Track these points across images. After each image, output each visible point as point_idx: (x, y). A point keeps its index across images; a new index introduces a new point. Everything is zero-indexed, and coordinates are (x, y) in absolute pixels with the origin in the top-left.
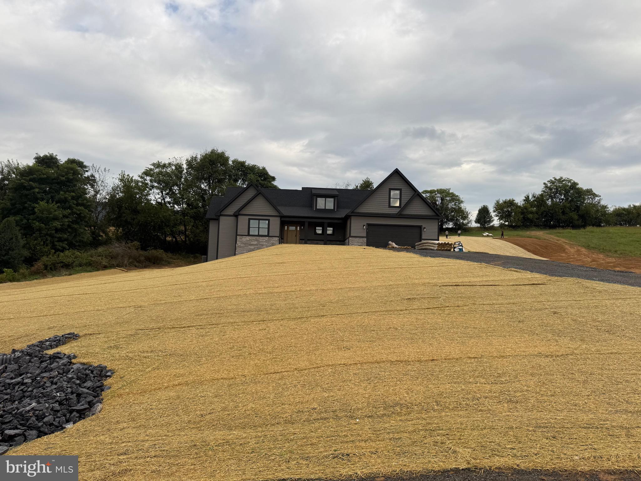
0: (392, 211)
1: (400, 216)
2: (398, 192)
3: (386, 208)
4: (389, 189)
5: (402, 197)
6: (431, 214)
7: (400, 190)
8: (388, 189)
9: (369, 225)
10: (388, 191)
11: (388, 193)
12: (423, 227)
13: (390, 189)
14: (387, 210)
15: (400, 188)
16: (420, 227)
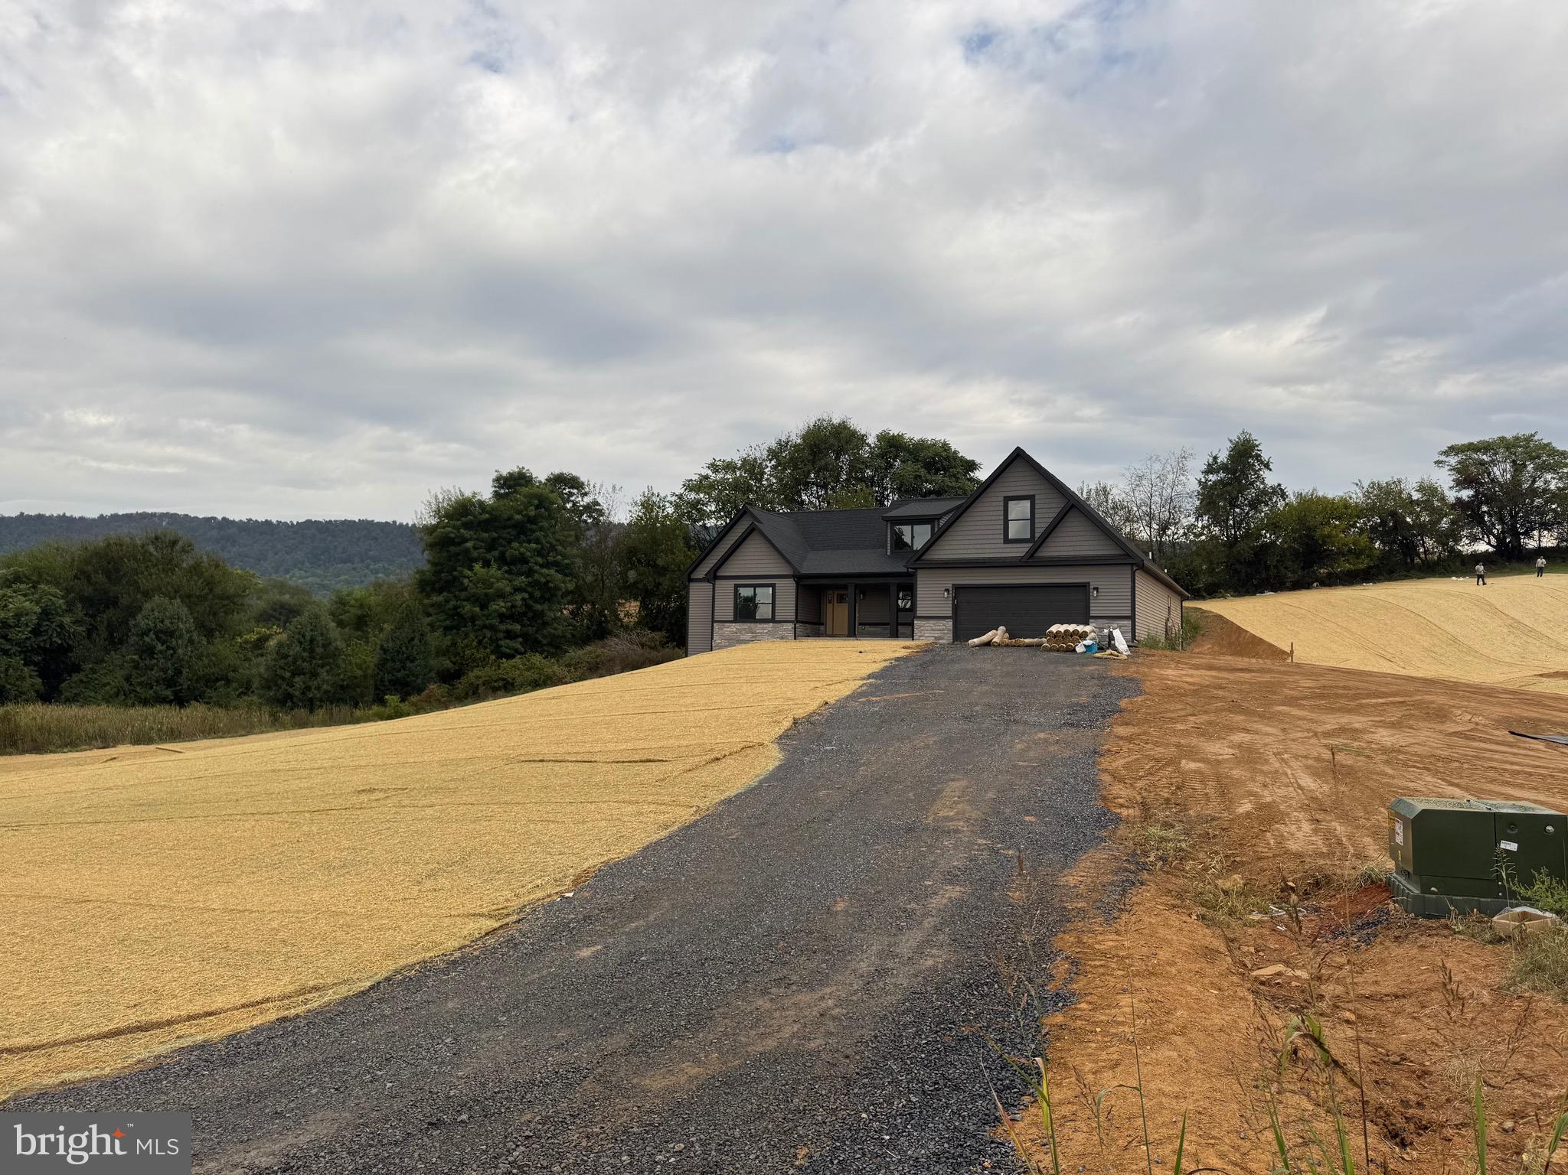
0: (1013, 550)
1: (1030, 561)
2: (1027, 504)
3: (998, 546)
4: (1005, 497)
5: (1037, 516)
6: (1113, 552)
7: (1031, 498)
8: (1002, 499)
9: (958, 588)
10: (1002, 504)
11: (1002, 508)
12: (1092, 587)
13: (1007, 499)
14: (1000, 550)
15: (1031, 493)
16: (1085, 587)
